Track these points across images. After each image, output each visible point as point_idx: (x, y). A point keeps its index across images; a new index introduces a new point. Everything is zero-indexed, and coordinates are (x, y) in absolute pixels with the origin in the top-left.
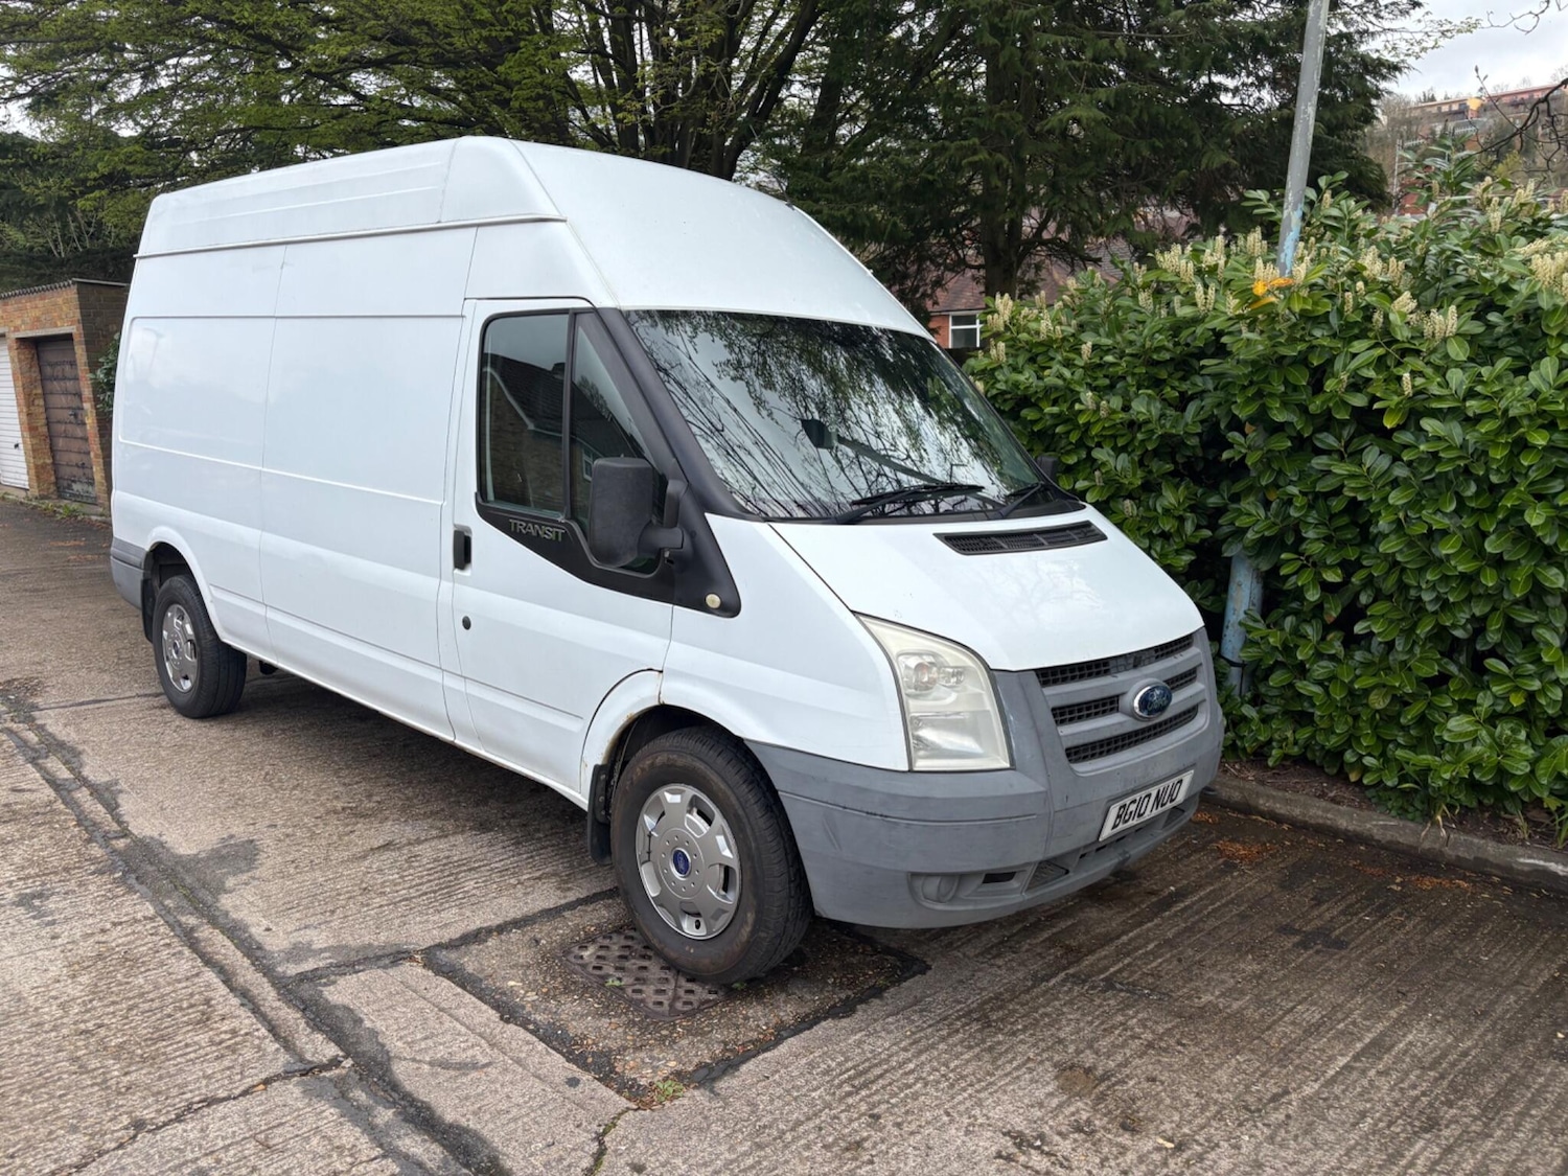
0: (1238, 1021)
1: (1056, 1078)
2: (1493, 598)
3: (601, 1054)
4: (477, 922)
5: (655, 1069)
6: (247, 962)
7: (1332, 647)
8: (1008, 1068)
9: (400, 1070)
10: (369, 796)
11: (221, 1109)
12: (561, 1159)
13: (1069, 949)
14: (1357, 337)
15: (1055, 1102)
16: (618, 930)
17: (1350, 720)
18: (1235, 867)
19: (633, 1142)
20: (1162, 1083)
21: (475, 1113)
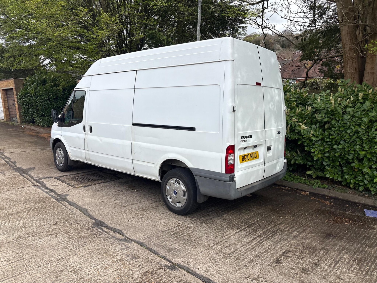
3: (73, 185)
5: (79, 186)
6: (31, 178)
11: (24, 188)
19: (72, 190)
21: (55, 188)
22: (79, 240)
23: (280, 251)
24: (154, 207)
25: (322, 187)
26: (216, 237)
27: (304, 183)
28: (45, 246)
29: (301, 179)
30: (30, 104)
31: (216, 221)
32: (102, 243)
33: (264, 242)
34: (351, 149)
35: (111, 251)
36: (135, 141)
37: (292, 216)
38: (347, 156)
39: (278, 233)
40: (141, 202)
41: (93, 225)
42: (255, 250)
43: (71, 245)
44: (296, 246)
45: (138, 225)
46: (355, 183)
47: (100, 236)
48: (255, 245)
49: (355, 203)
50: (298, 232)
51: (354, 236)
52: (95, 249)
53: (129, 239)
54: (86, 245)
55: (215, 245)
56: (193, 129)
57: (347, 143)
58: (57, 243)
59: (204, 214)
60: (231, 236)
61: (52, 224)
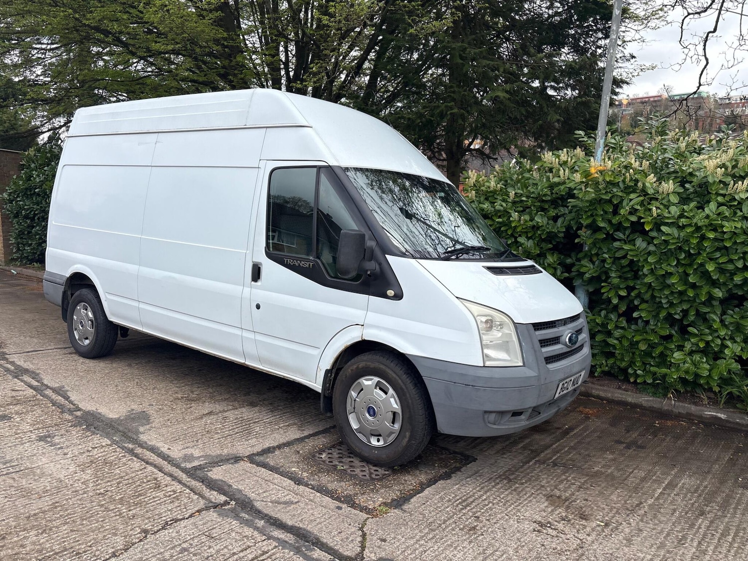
0: (612, 477)
1: (546, 500)
2: (692, 301)
3: (347, 496)
4: (267, 445)
5: (374, 502)
6: (166, 463)
7: (623, 323)
8: (525, 497)
9: (258, 505)
10: (192, 392)
11: (183, 523)
12: (347, 538)
13: (532, 451)
14: (631, 192)
15: (550, 510)
16: (333, 446)
17: (631, 354)
18: (589, 418)
19: (377, 530)
20: (591, 501)
21: (301, 521)
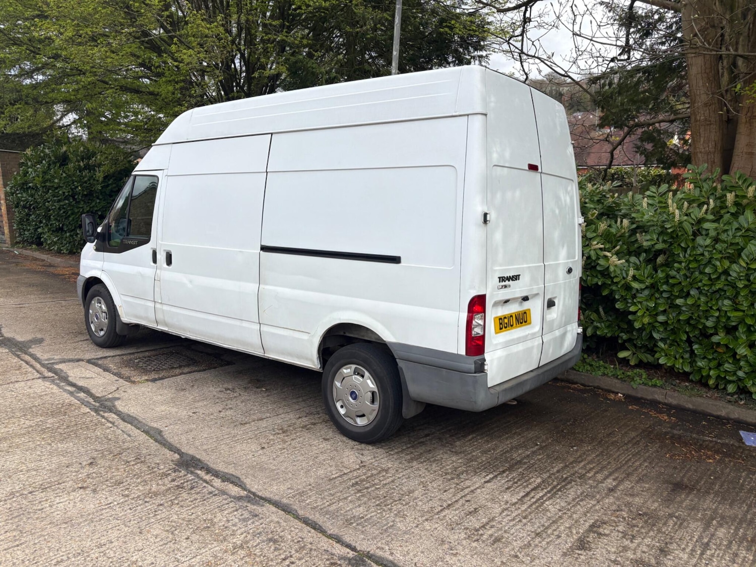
3: (127, 376)
5: (141, 379)
6: (34, 361)
11: (20, 383)
19: (126, 388)
21: (88, 385)
22: (146, 500)
23: (585, 521)
24: (306, 426)
25: (650, 384)
26: (445, 491)
27: (613, 375)
28: (69, 513)
29: (606, 368)
30: (32, 204)
31: (442, 456)
32: (198, 506)
33: (547, 503)
34: (711, 308)
35: (220, 524)
36: (266, 284)
37: (597, 445)
38: (702, 321)
39: (573, 483)
40: (278, 415)
41: (176, 465)
42: (531, 519)
43: (129, 511)
44: (614, 511)
45: (274, 465)
46: (718, 377)
47: (193, 491)
48: (529, 510)
49: (718, 417)
50: (614, 480)
51: (729, 487)
52: (183, 519)
53: (258, 496)
54: (161, 510)
55: (444, 508)
56: (395, 260)
57: (703, 294)
58: (97, 506)
59: (413, 440)
60: (476, 489)
61: (84, 463)
